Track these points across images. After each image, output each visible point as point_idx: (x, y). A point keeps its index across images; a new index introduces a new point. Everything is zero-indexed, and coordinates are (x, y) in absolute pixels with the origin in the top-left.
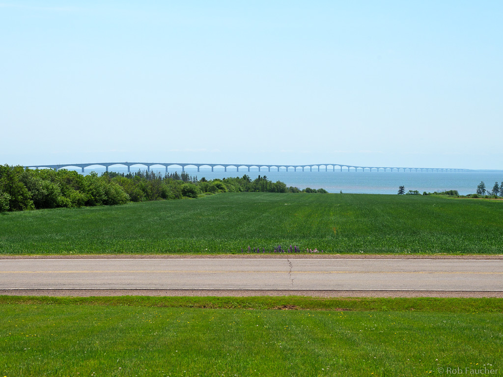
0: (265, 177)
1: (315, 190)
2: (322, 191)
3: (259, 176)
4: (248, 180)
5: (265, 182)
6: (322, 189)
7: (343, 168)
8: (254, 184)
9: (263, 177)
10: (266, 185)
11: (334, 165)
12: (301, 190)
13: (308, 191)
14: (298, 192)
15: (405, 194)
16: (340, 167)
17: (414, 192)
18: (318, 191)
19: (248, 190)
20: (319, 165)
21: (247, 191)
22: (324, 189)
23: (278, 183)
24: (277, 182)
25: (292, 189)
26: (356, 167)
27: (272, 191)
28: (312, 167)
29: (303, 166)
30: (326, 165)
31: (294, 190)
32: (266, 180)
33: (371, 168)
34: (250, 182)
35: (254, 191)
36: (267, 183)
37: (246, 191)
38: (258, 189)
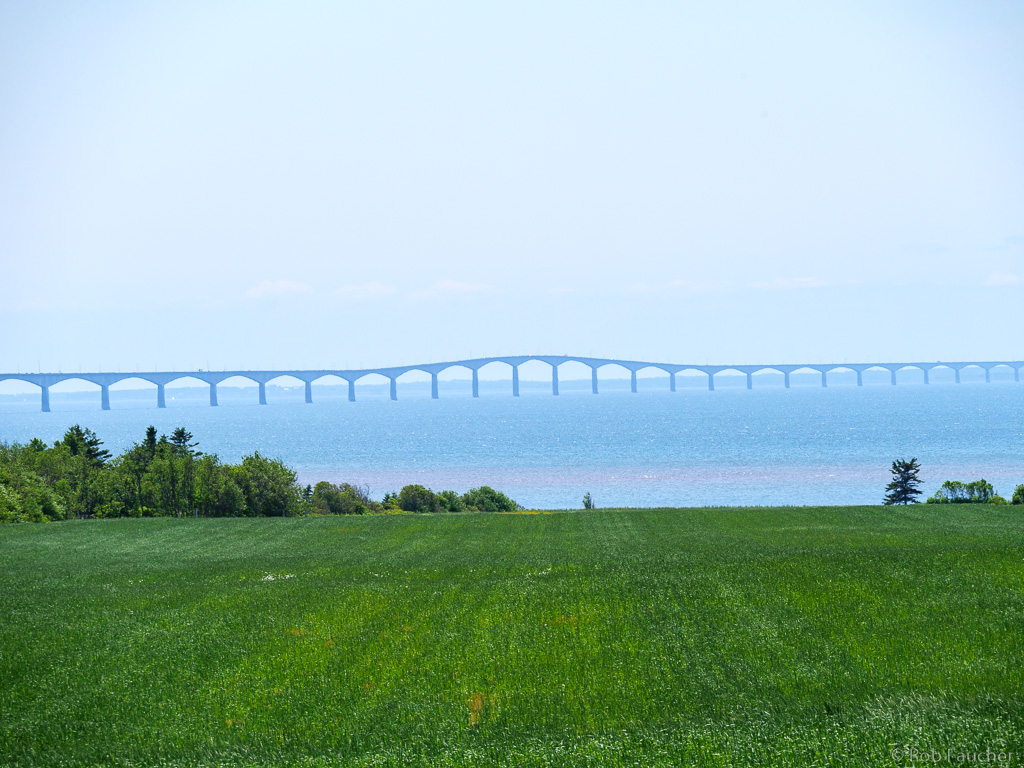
0: (181, 435)
1: (450, 497)
2: (490, 502)
3: (151, 432)
4: (91, 454)
5: (179, 463)
6: (486, 491)
7: (603, 373)
8: (122, 472)
9: (170, 434)
10: (189, 478)
11: (555, 361)
12: (377, 498)
13: (415, 500)
14: (359, 510)
15: (922, 499)
16: (586, 372)
17: (971, 487)
18: (468, 501)
19: (90, 506)
20: (474, 365)
21: (89, 514)
22: (497, 489)
23: (255, 463)
24: (249, 461)
25: (329, 497)
26: (672, 369)
27: (221, 507)
28: (442, 376)
29: (392, 373)
30: (515, 361)
31: (336, 502)
32: (184, 452)
33: (749, 369)
34: (100, 465)
35: (124, 513)
36: (189, 467)
37: (79, 514)
38: (147, 499)
